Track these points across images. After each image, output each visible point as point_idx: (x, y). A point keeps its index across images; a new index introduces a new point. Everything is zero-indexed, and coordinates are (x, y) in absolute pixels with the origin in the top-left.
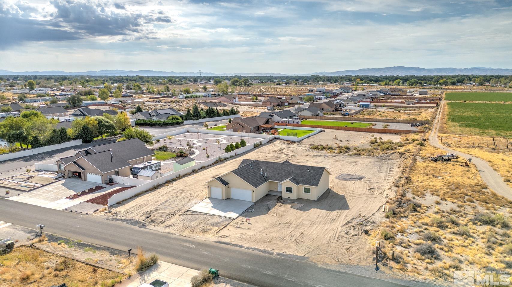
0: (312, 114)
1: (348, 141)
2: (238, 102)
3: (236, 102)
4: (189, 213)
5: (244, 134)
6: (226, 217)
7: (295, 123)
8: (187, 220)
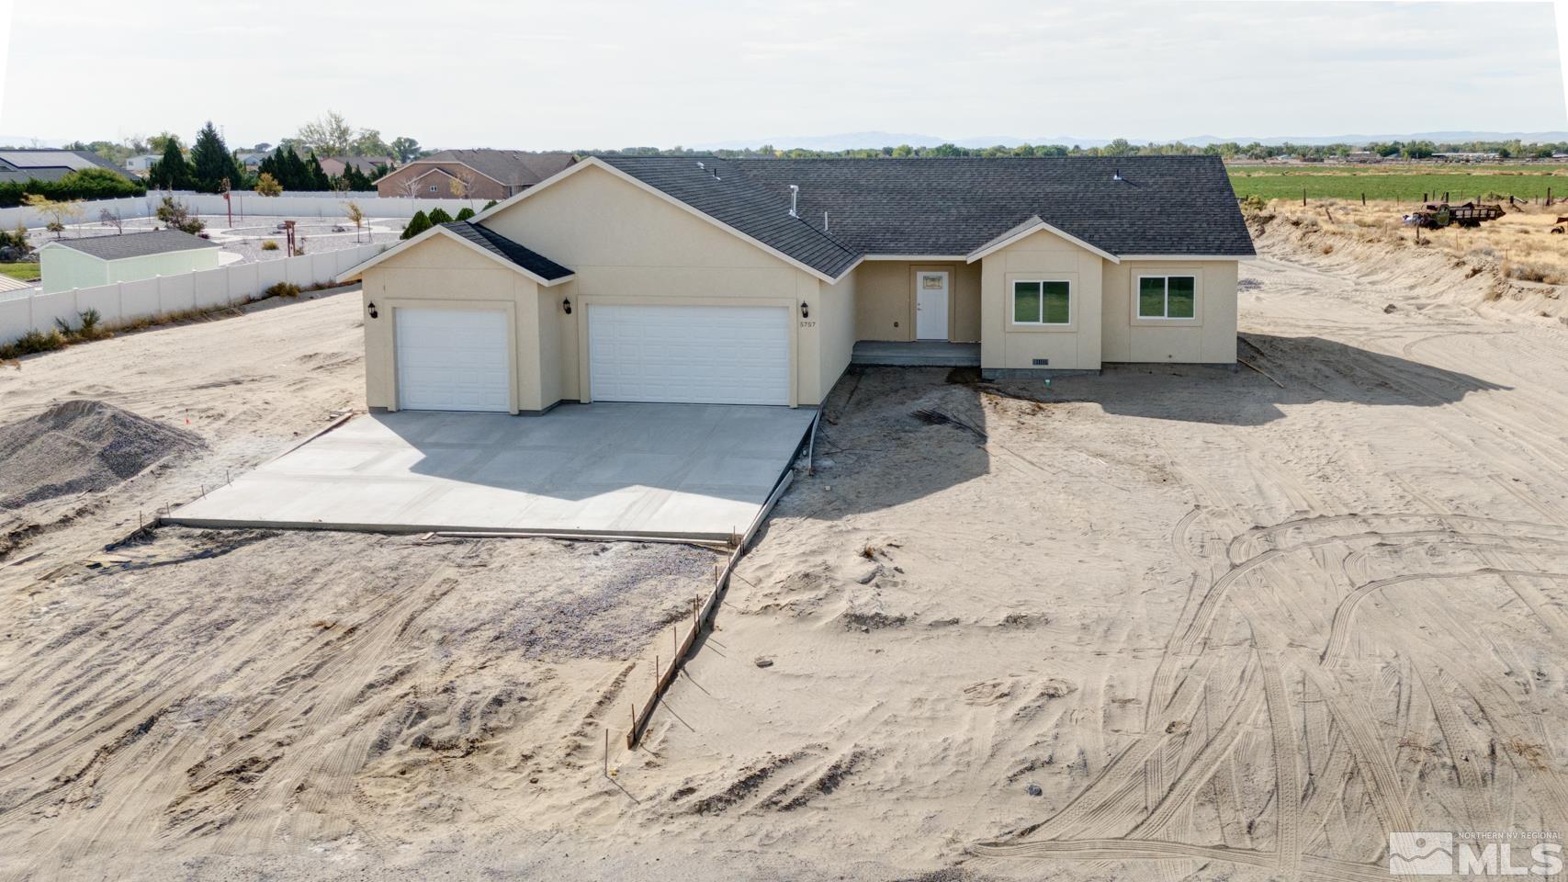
4: (169, 546)
6: (641, 539)
8: (144, 624)
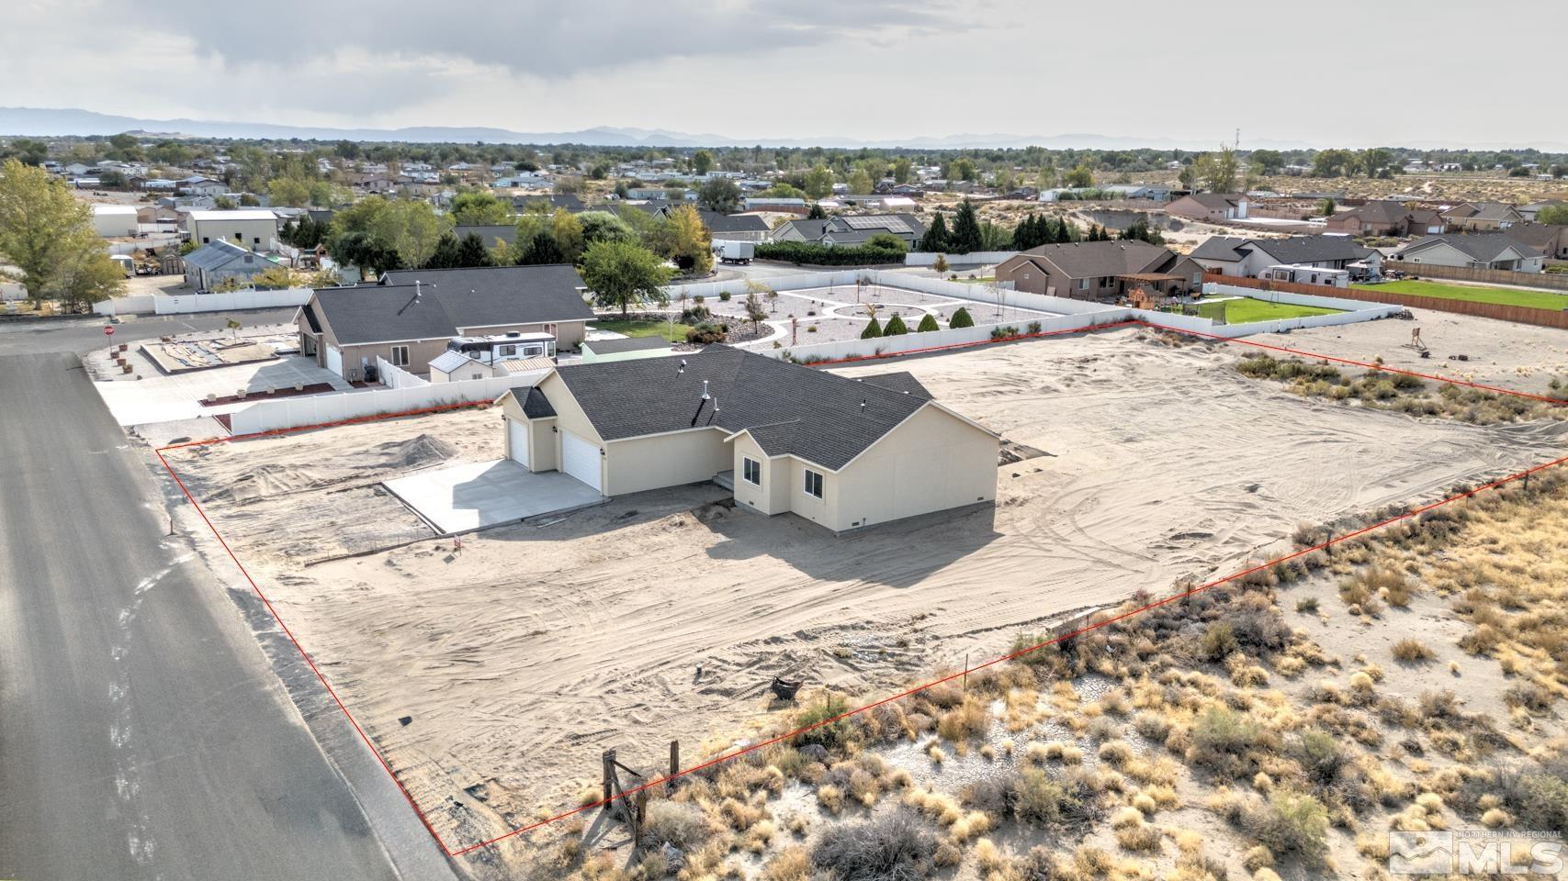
0: (1471, 259)
1: (1463, 358)
2: (1247, 217)
3: (1236, 216)
5: (1048, 300)
7: (1320, 282)
